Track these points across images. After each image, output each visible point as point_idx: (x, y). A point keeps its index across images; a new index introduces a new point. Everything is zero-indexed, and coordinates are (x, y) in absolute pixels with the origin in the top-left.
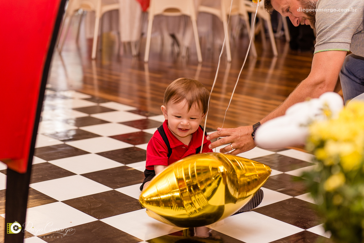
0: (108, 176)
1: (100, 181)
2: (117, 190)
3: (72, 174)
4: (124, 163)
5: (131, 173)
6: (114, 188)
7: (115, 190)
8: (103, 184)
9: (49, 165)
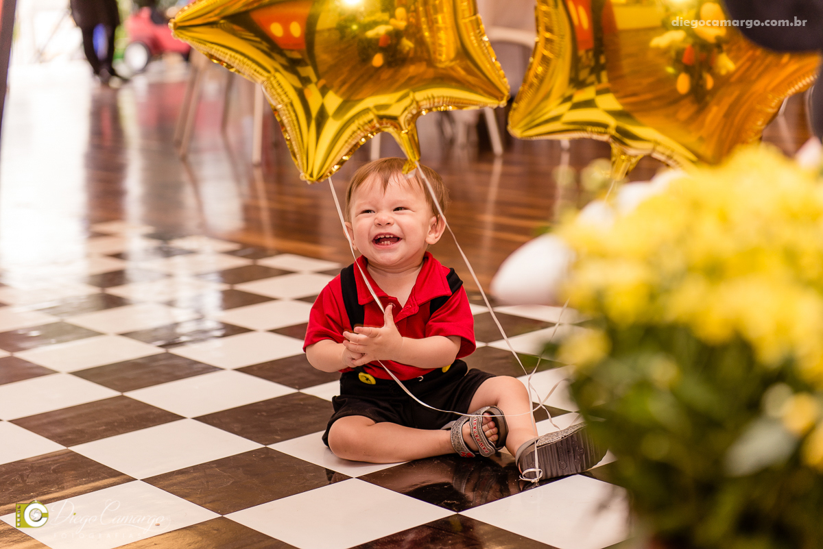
0: (257, 417)
1: (236, 430)
2: (273, 447)
3: (174, 417)
4: (297, 387)
5: (310, 408)
6: (267, 443)
7: (270, 446)
8: (242, 437)
9: (126, 401)
